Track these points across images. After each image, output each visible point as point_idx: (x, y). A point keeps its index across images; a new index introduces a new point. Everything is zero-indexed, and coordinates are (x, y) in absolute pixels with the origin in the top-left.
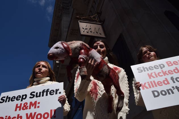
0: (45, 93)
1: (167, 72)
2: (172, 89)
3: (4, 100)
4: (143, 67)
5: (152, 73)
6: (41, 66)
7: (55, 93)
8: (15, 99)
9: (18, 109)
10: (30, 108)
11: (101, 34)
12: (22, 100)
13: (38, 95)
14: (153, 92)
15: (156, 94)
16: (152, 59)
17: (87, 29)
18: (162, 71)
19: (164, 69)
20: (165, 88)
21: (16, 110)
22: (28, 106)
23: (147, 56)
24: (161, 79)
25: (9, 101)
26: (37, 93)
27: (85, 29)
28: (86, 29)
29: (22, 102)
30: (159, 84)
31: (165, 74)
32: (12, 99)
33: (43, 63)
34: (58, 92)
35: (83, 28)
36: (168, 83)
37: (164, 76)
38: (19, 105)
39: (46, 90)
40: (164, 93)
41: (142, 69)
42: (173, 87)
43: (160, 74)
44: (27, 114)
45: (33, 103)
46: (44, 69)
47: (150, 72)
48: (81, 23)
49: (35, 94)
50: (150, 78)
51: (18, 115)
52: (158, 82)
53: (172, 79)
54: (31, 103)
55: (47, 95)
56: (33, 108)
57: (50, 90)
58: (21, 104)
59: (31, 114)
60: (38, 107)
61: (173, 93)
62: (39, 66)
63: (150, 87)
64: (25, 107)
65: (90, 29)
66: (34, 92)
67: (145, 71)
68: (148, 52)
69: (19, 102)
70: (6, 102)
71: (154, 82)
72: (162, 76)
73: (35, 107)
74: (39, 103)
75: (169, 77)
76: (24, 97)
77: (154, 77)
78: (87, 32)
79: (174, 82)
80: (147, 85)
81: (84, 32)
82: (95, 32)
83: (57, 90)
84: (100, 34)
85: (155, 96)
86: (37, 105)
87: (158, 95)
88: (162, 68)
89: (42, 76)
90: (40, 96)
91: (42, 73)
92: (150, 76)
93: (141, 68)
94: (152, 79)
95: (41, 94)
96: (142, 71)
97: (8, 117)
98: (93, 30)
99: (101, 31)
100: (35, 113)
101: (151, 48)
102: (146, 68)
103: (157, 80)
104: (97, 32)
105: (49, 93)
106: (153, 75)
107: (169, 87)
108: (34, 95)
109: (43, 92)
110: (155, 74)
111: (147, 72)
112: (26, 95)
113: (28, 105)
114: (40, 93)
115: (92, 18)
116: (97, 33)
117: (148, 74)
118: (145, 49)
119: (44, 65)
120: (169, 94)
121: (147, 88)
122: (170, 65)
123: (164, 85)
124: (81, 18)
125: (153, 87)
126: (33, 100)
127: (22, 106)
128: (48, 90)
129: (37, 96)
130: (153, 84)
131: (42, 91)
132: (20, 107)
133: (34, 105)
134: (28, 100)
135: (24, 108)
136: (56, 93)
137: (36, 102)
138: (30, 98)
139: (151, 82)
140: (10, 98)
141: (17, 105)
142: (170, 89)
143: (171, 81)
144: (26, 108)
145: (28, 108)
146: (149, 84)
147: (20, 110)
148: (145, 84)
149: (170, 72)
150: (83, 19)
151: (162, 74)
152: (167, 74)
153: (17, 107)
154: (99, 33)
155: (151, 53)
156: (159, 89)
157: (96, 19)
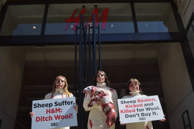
0: (64, 103)
1: (136, 106)
2: (136, 115)
3: (36, 106)
5: (128, 105)
7: (71, 104)
8: (45, 106)
9: (48, 112)
10: (56, 112)
12: (50, 107)
14: (126, 115)
15: (127, 116)
18: (134, 105)
19: (135, 104)
20: (132, 113)
21: (47, 113)
24: (132, 109)
25: (40, 107)
26: (59, 103)
30: (130, 111)
31: (135, 106)
32: (43, 106)
34: (73, 103)
36: (135, 111)
38: (48, 110)
40: (131, 116)
41: (123, 102)
42: (136, 114)
43: (132, 106)
44: (55, 116)
47: (127, 104)
50: (126, 108)
51: (49, 116)
52: (130, 110)
54: (56, 109)
55: (66, 104)
56: (58, 112)
57: (67, 102)
59: (58, 116)
60: (61, 112)
61: (135, 116)
66: (57, 102)
67: (125, 103)
72: (133, 107)
73: (60, 112)
74: (61, 109)
75: (136, 108)
76: (51, 105)
77: (128, 107)
79: (138, 111)
80: (124, 111)
85: (126, 117)
90: (61, 105)
91: (61, 86)
92: (127, 106)
94: (127, 108)
97: (42, 117)
100: (60, 115)
102: (126, 102)
103: (129, 109)
106: (129, 106)
107: (134, 113)
108: (57, 104)
109: (63, 102)
110: (130, 106)
113: (55, 110)
114: (61, 103)
117: (126, 105)
120: (133, 117)
121: (123, 113)
123: (132, 112)
125: (127, 112)
126: (58, 107)
127: (51, 111)
129: (59, 105)
130: (127, 111)
132: (49, 111)
133: (59, 110)
134: (54, 107)
137: (59, 109)
139: (126, 110)
141: (47, 110)
142: (135, 115)
143: (136, 111)
144: (54, 112)
145: (55, 112)
146: (125, 111)
147: (50, 113)
148: (123, 110)
149: (138, 106)
151: (133, 106)
156: (129, 114)
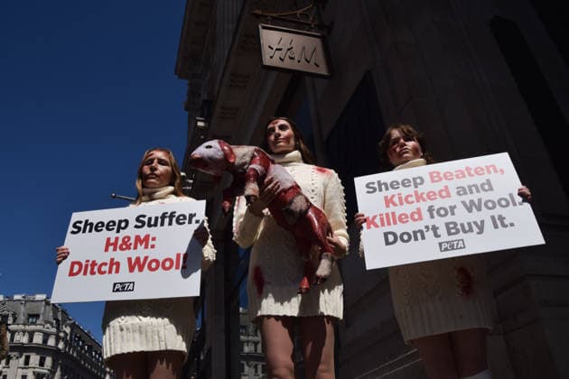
0: (167, 220)
1: (425, 196)
2: (425, 230)
3: (79, 228)
4: (379, 182)
5: (393, 196)
6: (156, 161)
7: (187, 221)
8: (104, 228)
9: (111, 248)
10: (135, 248)
11: (318, 66)
12: (118, 231)
13: (152, 223)
14: (386, 235)
16: (407, 157)
17: (280, 50)
18: (416, 193)
19: (421, 189)
20: (411, 227)
21: (106, 250)
22: (131, 244)
23: (398, 150)
24: (408, 209)
25: (90, 231)
26: (150, 219)
27: (274, 49)
28: (277, 49)
29: (118, 235)
30: (403, 219)
31: (419, 198)
32: (98, 227)
33: (160, 154)
34: (194, 219)
35: (270, 47)
36: (420, 218)
37: (415, 203)
38: (112, 241)
39: (168, 215)
40: (406, 237)
41: (376, 186)
42: (427, 227)
43: (410, 199)
44: (130, 259)
45: (142, 238)
46: (161, 169)
47: (391, 192)
48: (265, 31)
49: (146, 220)
50: (388, 206)
51: (112, 260)
52: (400, 216)
53: (430, 210)
54: (138, 238)
55: (170, 224)
56: (141, 247)
57: (177, 215)
58: (117, 239)
59: (138, 259)
60: (153, 246)
61: (423, 238)
62: (152, 161)
63: (383, 225)
64: (126, 245)
65: (289, 49)
66: (144, 216)
67: (381, 190)
68: (402, 141)
69: (113, 235)
70: (84, 232)
71: (393, 214)
72: (412, 202)
73: (146, 247)
74: (154, 239)
75: (424, 206)
76: (123, 225)
77: (395, 205)
78: (281, 59)
79: (432, 217)
80: (377, 220)
81: (271, 57)
82: (303, 60)
83: (191, 216)
84: (316, 64)
85: (387, 243)
86: (151, 243)
87: (395, 241)
88: (416, 187)
89: (158, 182)
90: (155, 225)
91: (157, 176)
92: (388, 201)
93: (373, 183)
94: (392, 208)
95: (160, 220)
96: (375, 190)
97: (91, 262)
98: (297, 54)
99: (320, 57)
100: (146, 258)
101: (410, 132)
102: (385, 184)
103: (399, 210)
104: (306, 60)
105: (174, 219)
106: (396, 200)
107: (419, 226)
108: (143, 223)
109: (163, 217)
110: (400, 198)
111: (384, 193)
112: (127, 221)
113: (132, 241)
114: (156, 218)
115: (298, 15)
116: (308, 62)
117: (386, 198)
118: (396, 133)
119: (163, 158)
120: (416, 239)
121: (376, 226)
122: (436, 179)
123: (411, 221)
124: (267, 16)
125: (389, 224)
126: (143, 232)
127: (120, 242)
128: (172, 215)
129: (150, 225)
130: (390, 219)
131: (160, 215)
132: (115, 245)
133: (145, 241)
134: (131, 232)
135: (124, 247)
136: (190, 222)
137: (147, 237)
138: (136, 227)
139: (387, 215)
140: (91, 224)
141: (109, 239)
142: (421, 232)
143: (426, 214)
144: (128, 248)
145: (132, 247)
146: (382, 220)
147: (115, 250)
148: (375, 217)
149: (431, 195)
150: (274, 18)
151: (414, 199)
152: (424, 200)
153: (108, 243)
154: (312, 63)
155: (407, 143)
156: (399, 229)
157: (311, 18)
